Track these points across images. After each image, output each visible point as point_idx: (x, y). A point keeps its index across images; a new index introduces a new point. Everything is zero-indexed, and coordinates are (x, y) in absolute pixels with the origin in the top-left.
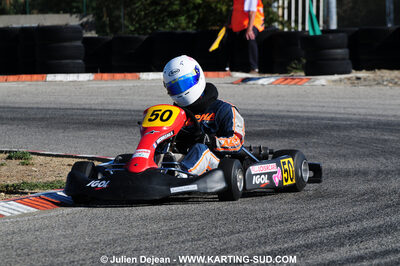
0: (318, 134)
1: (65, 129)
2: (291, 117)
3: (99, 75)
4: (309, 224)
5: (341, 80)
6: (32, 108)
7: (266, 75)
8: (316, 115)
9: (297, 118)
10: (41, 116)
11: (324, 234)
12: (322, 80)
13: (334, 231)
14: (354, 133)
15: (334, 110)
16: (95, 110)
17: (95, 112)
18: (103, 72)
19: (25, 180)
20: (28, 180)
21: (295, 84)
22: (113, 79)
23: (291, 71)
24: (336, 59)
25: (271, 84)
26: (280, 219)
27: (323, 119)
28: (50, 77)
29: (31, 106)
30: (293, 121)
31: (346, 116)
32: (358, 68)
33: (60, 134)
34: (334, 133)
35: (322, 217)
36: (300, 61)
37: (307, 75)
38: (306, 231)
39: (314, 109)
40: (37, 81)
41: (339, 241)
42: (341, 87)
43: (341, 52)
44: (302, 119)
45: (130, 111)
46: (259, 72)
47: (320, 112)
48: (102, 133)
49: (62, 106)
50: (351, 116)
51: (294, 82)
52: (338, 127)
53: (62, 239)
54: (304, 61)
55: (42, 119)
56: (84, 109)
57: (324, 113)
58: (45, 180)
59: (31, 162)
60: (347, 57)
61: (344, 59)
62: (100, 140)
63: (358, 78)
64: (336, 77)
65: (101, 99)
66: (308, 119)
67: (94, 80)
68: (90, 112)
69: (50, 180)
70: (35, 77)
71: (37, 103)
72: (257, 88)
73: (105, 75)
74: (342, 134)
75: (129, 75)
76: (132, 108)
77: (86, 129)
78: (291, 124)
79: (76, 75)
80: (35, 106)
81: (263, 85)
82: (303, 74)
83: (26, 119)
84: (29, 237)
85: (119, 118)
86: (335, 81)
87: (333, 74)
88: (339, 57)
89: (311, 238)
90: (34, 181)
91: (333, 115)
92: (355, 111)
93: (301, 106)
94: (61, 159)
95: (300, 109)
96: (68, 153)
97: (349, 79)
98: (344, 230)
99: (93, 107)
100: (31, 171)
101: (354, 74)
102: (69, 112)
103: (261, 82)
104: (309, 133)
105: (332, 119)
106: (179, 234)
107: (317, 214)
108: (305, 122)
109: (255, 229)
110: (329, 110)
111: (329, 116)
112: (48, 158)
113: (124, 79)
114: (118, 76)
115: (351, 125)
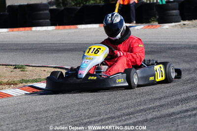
0: (165, 52)
1: (42, 53)
2: (152, 44)
3: (58, 27)
4: (162, 95)
5: (176, 26)
6: (26, 44)
7: (139, 24)
8: (164, 43)
9: (155, 44)
10: (30, 47)
11: (169, 100)
12: (166, 26)
13: (174, 98)
14: (183, 51)
15: (173, 40)
16: (56, 44)
17: (56, 45)
18: (59, 25)
19: (23, 78)
20: (25, 78)
21: (154, 28)
22: (64, 29)
23: (151, 22)
24: (173, 16)
25: (142, 28)
26: (147, 93)
27: (167, 45)
28: (34, 29)
29: (25, 43)
30: (152, 46)
31: (178, 43)
32: (184, 19)
33: (40, 56)
34: (173, 51)
35: (168, 92)
36: (155, 17)
37: (159, 23)
38: (160, 99)
39: (163, 40)
40: (28, 30)
41: (177, 103)
42: (176, 29)
43: (176, 12)
44: (157, 45)
45: (73, 44)
46: (136, 23)
47: (166, 42)
48: (60, 55)
49: (40, 43)
50: (181, 43)
51: (153, 27)
52: (175, 49)
53: (42, 106)
54: (158, 17)
55: (31, 49)
56: (51, 44)
57: (168, 42)
58: (33, 78)
59: (26, 70)
60: (179, 14)
61: (177, 15)
62: (59, 58)
63: (184, 24)
64: (173, 24)
65: (59, 39)
66: (160, 45)
67: (55, 29)
68: (54, 45)
69: (35, 78)
70: (27, 29)
71: (28, 41)
72: (135, 31)
73: (61, 27)
74: (177, 52)
75: (72, 26)
76: (74, 42)
77: (52, 53)
78: (152, 48)
79: (46, 27)
80: (27, 43)
81: (138, 29)
82: (157, 23)
83: (23, 49)
84: (26, 106)
85: (68, 48)
86: (173, 26)
87: (172, 23)
88: (175, 14)
89: (163, 102)
90: (28, 79)
91: (172, 43)
92: (183, 40)
93: (157, 38)
94: (40, 68)
95: (156, 40)
96: (44, 65)
97: (180, 25)
98: (179, 97)
99: (55, 42)
100: (26, 74)
101: (182, 22)
102: (44, 45)
103: (136, 28)
104: (161, 52)
105: (172, 45)
106: (99, 102)
107: (165, 90)
108: (159, 47)
109: (135, 99)
110: (171, 40)
111: (170, 43)
112: (34, 68)
113: (70, 29)
114: (67, 27)
115: (181, 47)
